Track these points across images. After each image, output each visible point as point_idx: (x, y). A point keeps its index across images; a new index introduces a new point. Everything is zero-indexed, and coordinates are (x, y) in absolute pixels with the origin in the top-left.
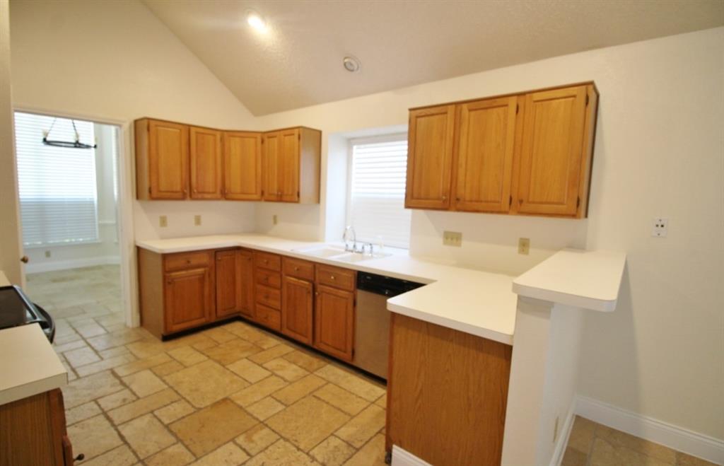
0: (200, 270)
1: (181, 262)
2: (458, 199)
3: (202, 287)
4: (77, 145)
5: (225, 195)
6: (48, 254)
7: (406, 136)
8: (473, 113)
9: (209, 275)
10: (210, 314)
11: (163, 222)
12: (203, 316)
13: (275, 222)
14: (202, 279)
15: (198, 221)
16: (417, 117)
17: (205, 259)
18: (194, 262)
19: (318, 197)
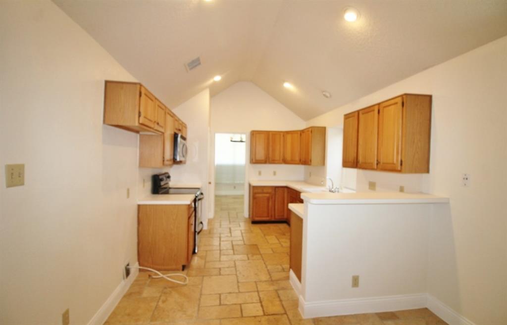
0: (268, 195)
1: (260, 191)
3: (268, 202)
4: (241, 141)
5: (285, 161)
6: (235, 187)
9: (272, 198)
10: (272, 216)
11: (260, 173)
12: (268, 217)
13: (310, 176)
14: (268, 199)
15: (275, 173)
16: (346, 119)
17: (270, 191)
18: (265, 191)
19: (323, 162)
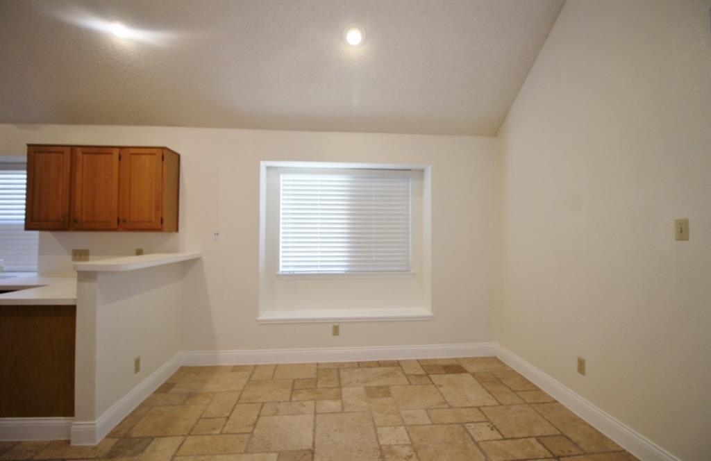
2: (75, 221)
7: (25, 166)
8: (86, 156)
16: (35, 152)
